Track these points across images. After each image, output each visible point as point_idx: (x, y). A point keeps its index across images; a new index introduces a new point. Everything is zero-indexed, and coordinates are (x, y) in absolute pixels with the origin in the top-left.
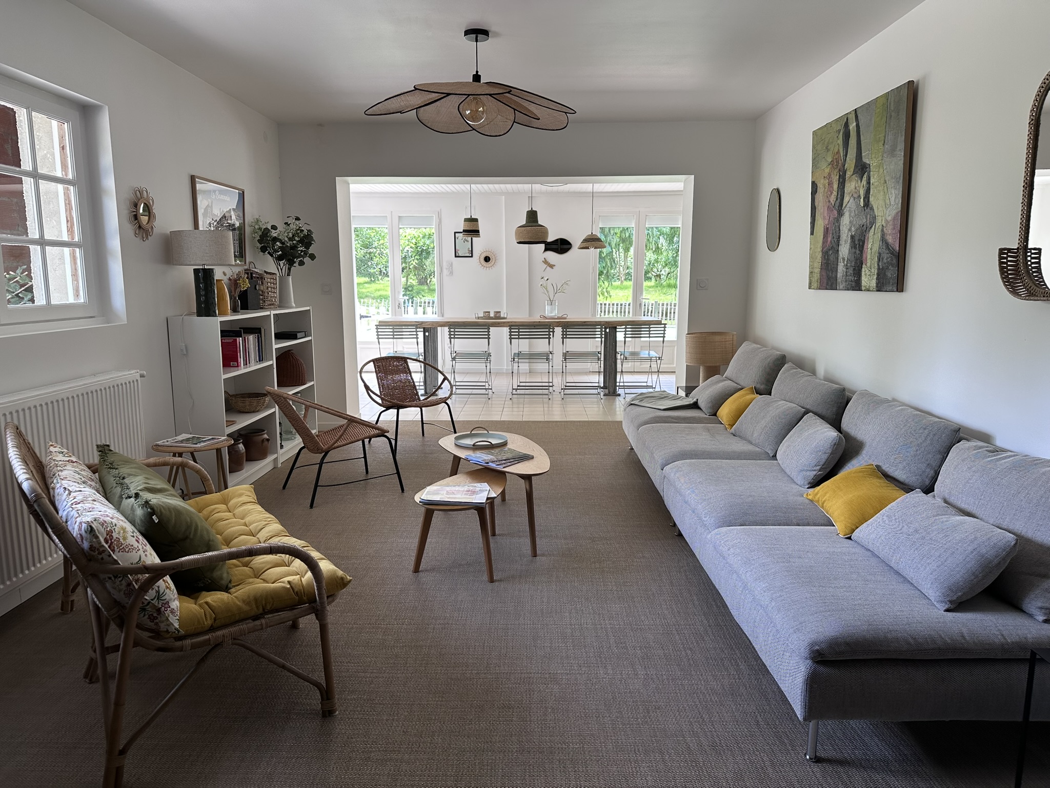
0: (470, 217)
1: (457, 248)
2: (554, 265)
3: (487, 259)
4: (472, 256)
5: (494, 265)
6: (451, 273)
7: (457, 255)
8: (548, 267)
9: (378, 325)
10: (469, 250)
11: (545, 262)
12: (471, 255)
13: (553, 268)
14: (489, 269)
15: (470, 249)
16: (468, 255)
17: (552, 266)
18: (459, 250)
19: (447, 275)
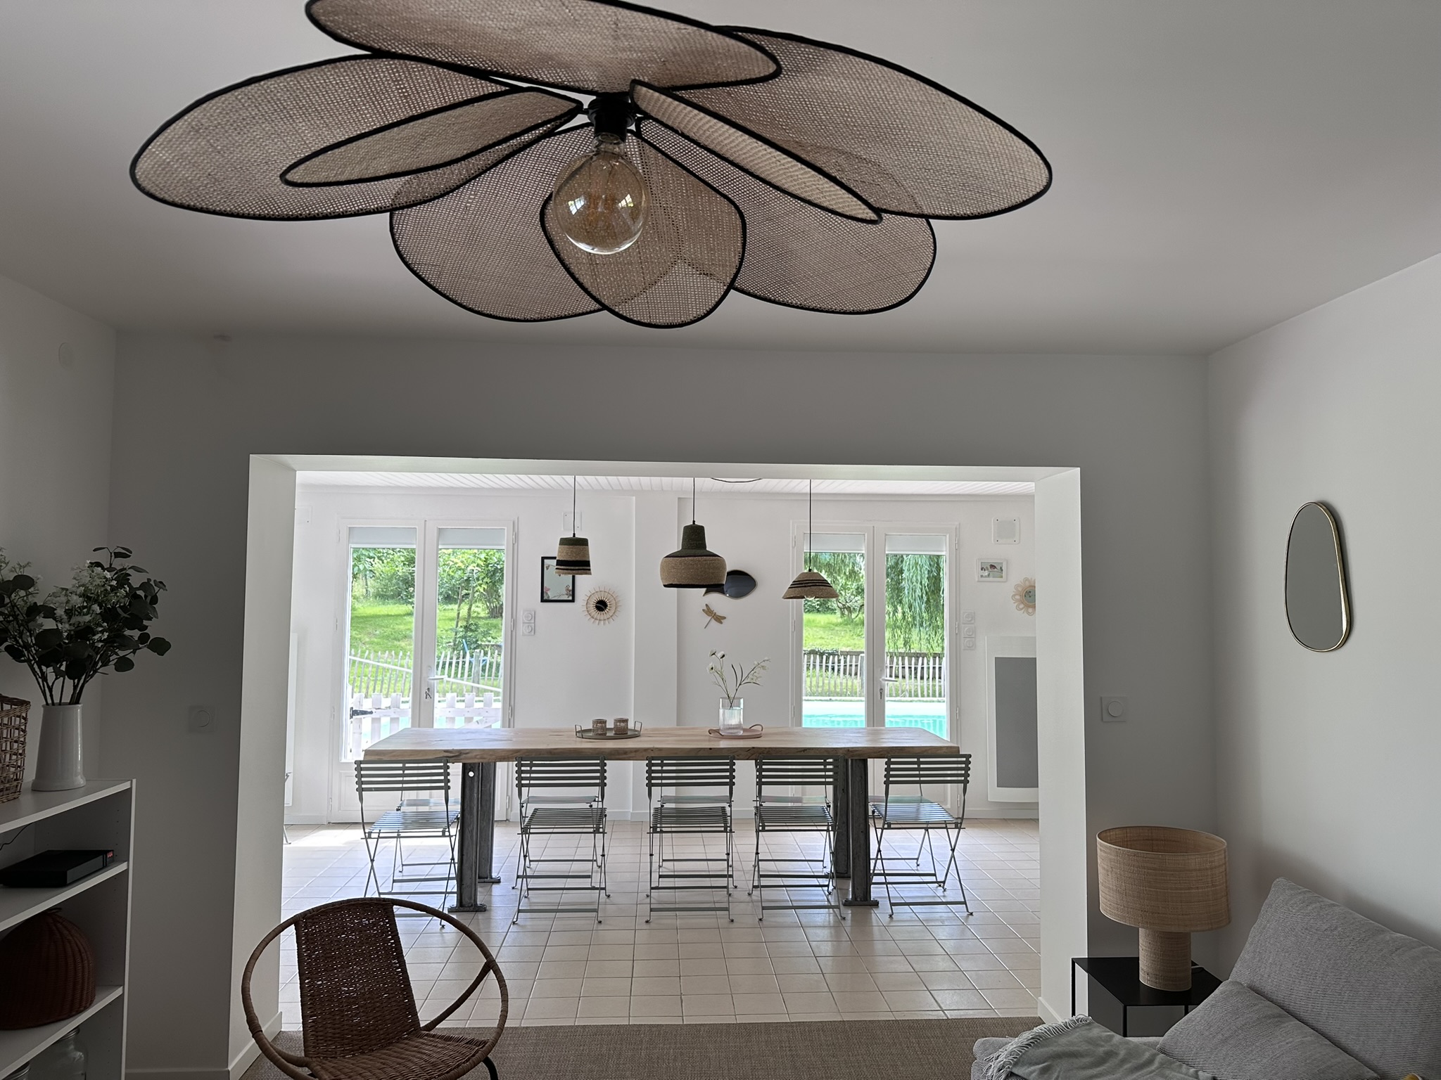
0: (572, 536)
1: (545, 585)
2: (725, 618)
3: (601, 606)
4: (573, 601)
5: (614, 617)
6: (534, 630)
7: (545, 598)
8: (713, 620)
9: (361, 762)
10: (568, 590)
11: (708, 611)
12: (570, 598)
13: (721, 623)
14: (604, 624)
15: (571, 588)
16: (566, 598)
17: (719, 619)
18: (549, 590)
19: (524, 635)
